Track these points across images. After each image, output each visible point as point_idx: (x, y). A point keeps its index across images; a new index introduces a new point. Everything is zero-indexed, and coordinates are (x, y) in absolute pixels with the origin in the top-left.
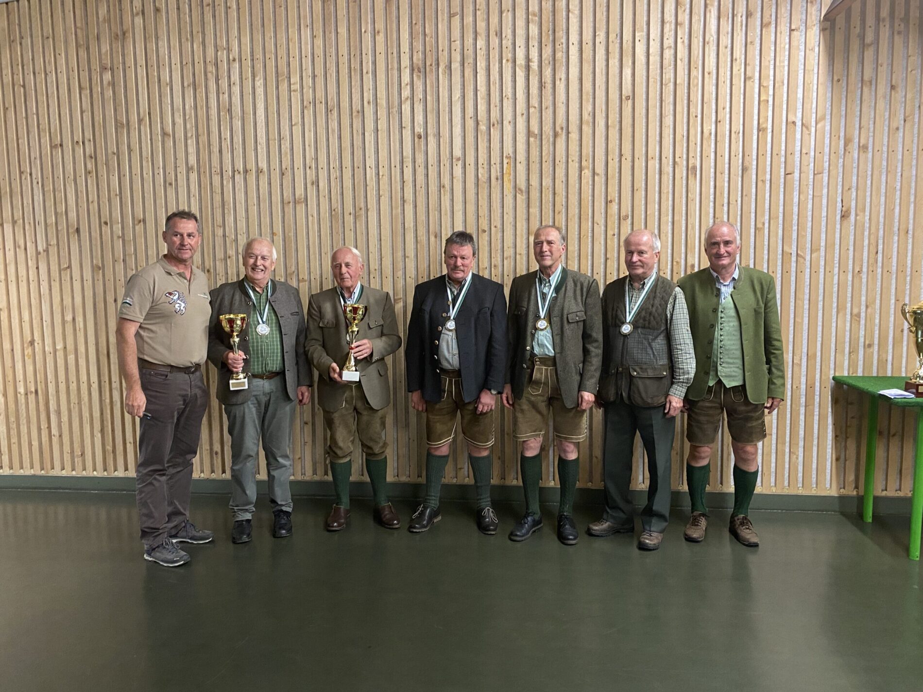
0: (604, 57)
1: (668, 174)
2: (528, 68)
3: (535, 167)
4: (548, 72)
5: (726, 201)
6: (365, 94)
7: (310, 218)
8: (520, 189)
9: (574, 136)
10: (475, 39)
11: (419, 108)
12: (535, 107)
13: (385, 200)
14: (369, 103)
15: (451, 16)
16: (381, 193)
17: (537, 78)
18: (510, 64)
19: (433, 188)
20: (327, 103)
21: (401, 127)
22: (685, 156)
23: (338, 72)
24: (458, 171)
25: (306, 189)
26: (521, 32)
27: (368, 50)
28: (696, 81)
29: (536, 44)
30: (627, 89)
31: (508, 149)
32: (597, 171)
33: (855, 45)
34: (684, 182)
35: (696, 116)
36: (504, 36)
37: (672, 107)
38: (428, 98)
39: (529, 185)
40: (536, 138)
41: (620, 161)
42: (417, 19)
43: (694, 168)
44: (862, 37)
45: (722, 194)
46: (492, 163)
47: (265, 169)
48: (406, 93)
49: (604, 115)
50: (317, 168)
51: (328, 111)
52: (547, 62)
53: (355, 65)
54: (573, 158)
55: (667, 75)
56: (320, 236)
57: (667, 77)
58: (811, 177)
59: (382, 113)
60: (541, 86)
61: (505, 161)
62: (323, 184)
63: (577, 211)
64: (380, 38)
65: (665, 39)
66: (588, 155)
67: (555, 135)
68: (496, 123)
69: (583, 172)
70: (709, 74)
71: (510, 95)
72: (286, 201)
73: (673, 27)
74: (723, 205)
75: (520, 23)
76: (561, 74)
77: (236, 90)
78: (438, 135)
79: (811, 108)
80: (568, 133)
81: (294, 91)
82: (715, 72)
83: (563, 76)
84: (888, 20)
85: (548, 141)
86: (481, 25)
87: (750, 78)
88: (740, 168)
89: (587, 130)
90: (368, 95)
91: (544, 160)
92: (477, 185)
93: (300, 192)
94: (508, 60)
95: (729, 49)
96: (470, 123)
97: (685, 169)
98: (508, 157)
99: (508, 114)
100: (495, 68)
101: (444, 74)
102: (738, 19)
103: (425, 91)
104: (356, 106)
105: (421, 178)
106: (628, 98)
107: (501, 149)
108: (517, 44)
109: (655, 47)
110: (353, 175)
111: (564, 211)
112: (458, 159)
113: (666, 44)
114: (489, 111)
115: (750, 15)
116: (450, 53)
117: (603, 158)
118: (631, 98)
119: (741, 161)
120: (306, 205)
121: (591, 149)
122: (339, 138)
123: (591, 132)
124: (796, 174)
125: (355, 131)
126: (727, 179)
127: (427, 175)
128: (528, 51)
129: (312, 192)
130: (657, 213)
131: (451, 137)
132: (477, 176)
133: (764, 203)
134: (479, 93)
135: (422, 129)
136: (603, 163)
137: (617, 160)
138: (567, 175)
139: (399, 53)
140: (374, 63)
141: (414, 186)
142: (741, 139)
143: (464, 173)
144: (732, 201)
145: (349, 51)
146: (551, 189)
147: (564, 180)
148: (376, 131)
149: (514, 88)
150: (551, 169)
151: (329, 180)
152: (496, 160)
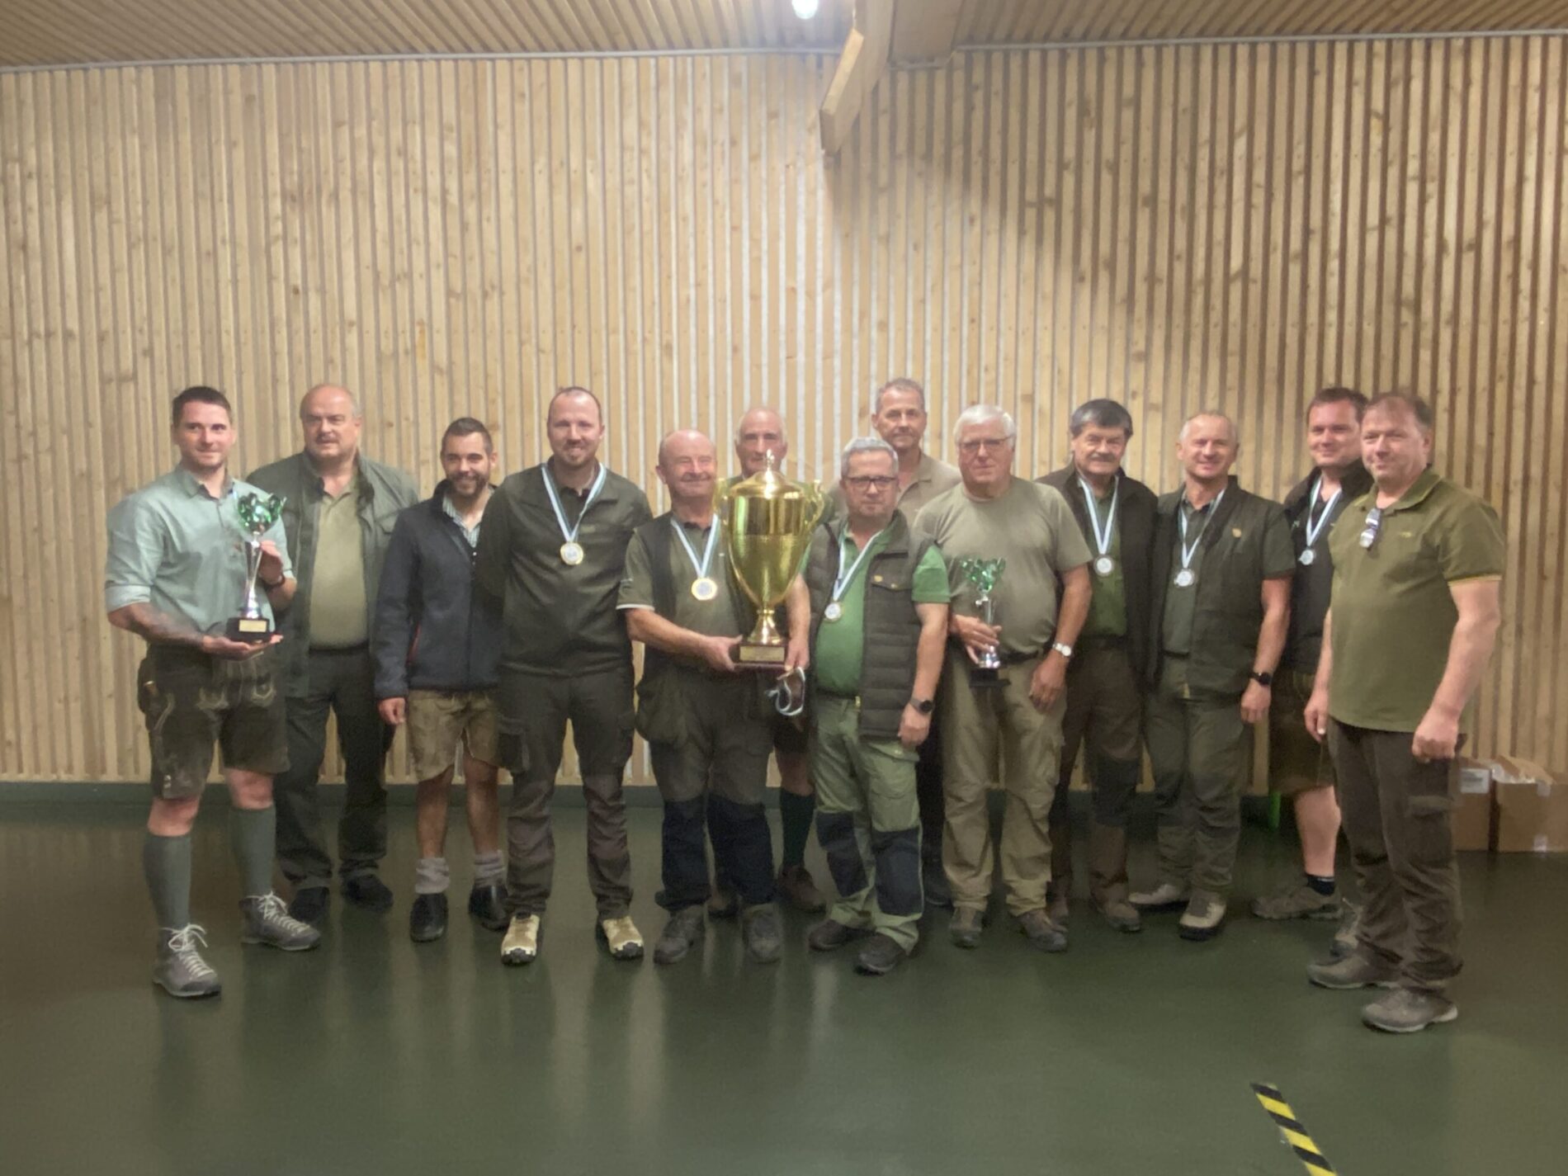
0: (546, 192)
1: (636, 354)
2: (444, 201)
3: (459, 338)
4: (471, 209)
6: (219, 231)
7: (142, 404)
8: (439, 369)
9: (510, 298)
10: (371, 160)
11: (296, 254)
12: (455, 257)
14: (224, 242)
15: (337, 124)
17: (457, 215)
18: (420, 197)
19: (318, 365)
20: (163, 242)
22: (657, 330)
23: (179, 198)
24: (352, 339)
25: (135, 360)
26: (433, 152)
29: (455, 170)
30: (578, 237)
31: (421, 312)
32: (542, 346)
33: (865, 188)
34: (658, 365)
35: (669, 277)
36: (409, 157)
37: (638, 263)
38: (308, 237)
39: (451, 363)
40: (458, 298)
41: (573, 335)
42: (289, 129)
43: (669, 346)
44: (873, 178)
46: (399, 331)
47: (76, 333)
48: (277, 228)
49: (548, 270)
50: (150, 332)
51: (166, 252)
52: (469, 195)
53: (205, 187)
54: (510, 329)
55: (630, 219)
58: (819, 361)
59: (243, 256)
60: (464, 227)
61: (417, 329)
62: (160, 351)
63: (518, 401)
64: (239, 154)
65: (625, 170)
66: (528, 324)
67: (485, 295)
68: (402, 276)
69: (524, 348)
70: (684, 219)
71: (421, 239)
72: (106, 378)
73: (636, 154)
75: (433, 141)
76: (489, 211)
77: (34, 220)
78: (322, 291)
80: (502, 294)
81: (116, 222)
82: (692, 217)
83: (493, 216)
84: (905, 156)
85: (475, 303)
86: (379, 141)
87: (736, 227)
88: (729, 349)
89: (527, 290)
90: (225, 230)
91: (469, 329)
92: (379, 361)
93: (127, 364)
94: (416, 190)
95: (709, 188)
96: (367, 277)
97: (657, 347)
98: (421, 323)
99: (419, 265)
100: (399, 200)
101: (329, 203)
102: (718, 149)
103: (303, 228)
104: (207, 245)
105: (300, 348)
106: (579, 249)
107: (412, 311)
108: (429, 169)
109: (613, 180)
110: (203, 342)
111: (500, 400)
112: (351, 324)
113: (627, 176)
114: (392, 259)
115: (734, 143)
116: (336, 178)
117: (551, 330)
118: (584, 248)
119: (729, 339)
120: (136, 384)
121: (533, 317)
122: (183, 290)
123: (532, 293)
124: (801, 358)
125: (204, 280)
126: (711, 362)
127: (308, 345)
128: (443, 178)
129: (144, 366)
130: (623, 407)
131: (340, 293)
132: (378, 348)
133: (761, 395)
134: (378, 235)
135: (300, 281)
136: (551, 337)
137: (570, 333)
138: (503, 351)
139: (265, 173)
140: (230, 187)
141: (291, 360)
142: (729, 309)
143: (361, 344)
144: (721, 393)
145: (194, 167)
146: (481, 370)
147: (499, 357)
148: (235, 281)
149: (427, 228)
150: (480, 341)
151: (168, 348)
152: (405, 327)
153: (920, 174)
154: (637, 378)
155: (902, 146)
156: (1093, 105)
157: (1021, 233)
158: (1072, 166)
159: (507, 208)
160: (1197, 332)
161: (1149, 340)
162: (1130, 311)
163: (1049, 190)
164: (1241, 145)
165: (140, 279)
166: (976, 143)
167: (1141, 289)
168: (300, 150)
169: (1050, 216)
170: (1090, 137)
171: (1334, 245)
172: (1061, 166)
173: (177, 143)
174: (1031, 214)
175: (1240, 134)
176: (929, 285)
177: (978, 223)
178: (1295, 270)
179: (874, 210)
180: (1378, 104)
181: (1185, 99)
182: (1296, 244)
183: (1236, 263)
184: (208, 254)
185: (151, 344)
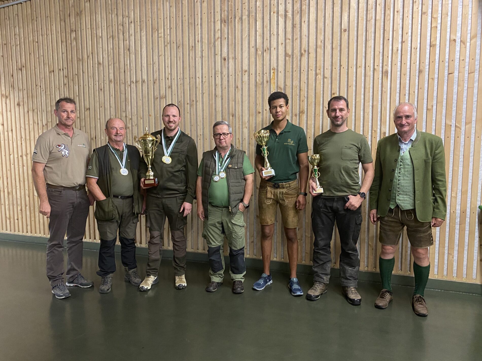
0: (331, 6)
1: (370, 76)
2: (286, 16)
3: (289, 75)
4: (297, 18)
5: (407, 92)
6: (196, 37)
8: (280, 88)
9: (312, 55)
11: (225, 43)
12: (289, 39)
13: (206, 95)
14: (198, 41)
16: (204, 92)
17: (291, 21)
18: (275, 15)
19: (232, 89)
21: (215, 54)
22: (381, 65)
23: (182, 25)
24: (246, 78)
25: (166, 90)
27: (198, 12)
28: (389, 17)
30: (345, 25)
31: (274, 65)
32: (326, 76)
34: (380, 81)
35: (389, 40)
37: (373, 35)
38: (230, 37)
39: (285, 85)
40: (290, 57)
41: (340, 69)
43: (387, 72)
45: (405, 87)
46: (265, 73)
47: (146, 81)
48: (218, 35)
49: (330, 42)
50: (171, 79)
51: (178, 47)
52: (297, 12)
53: (192, 21)
54: (312, 69)
55: (370, 14)
57: (370, 16)
58: (466, 75)
59: (205, 47)
60: (293, 26)
61: (272, 71)
62: (174, 87)
63: (313, 100)
64: (205, 5)
66: (320, 66)
67: (301, 55)
68: (267, 50)
69: (317, 77)
70: (397, 12)
71: (275, 33)
72: (155, 98)
74: (405, 95)
76: (305, 18)
77: (132, 38)
78: (235, 58)
79: (467, 30)
80: (309, 53)
81: (160, 37)
82: (401, 10)
83: (307, 20)
85: (297, 59)
87: (425, 13)
88: (417, 71)
89: (320, 51)
90: (198, 37)
91: (294, 70)
92: (256, 86)
93: (163, 92)
94: (274, 13)
96: (253, 50)
97: (380, 73)
98: (274, 69)
99: (274, 44)
101: (238, 23)
103: (228, 33)
104: (192, 44)
105: (225, 83)
106: (345, 30)
107: (270, 64)
110: (190, 82)
111: (306, 100)
112: (246, 71)
114: (263, 43)
116: (242, 11)
117: (330, 68)
118: (347, 30)
119: (418, 67)
120: (166, 99)
121: (322, 63)
122: (183, 62)
123: (322, 52)
124: (456, 74)
125: (191, 58)
126: (408, 79)
127: (228, 81)
128: (286, 6)
129: (169, 92)
130: (362, 101)
131: (242, 59)
132: (256, 80)
133: (433, 93)
134: (257, 33)
135: (226, 55)
136: (330, 71)
137: (338, 68)
138: (308, 79)
139: (214, 12)
140: (201, 19)
141: (222, 87)
142: (418, 53)
143: (249, 79)
144: (411, 92)
145: (188, 13)
146: (298, 87)
147: (306, 81)
148: (202, 56)
149: (278, 28)
150: (299, 75)
151: (177, 85)
152: (267, 71)
154: (370, 88)
165: (168, 59)
184: (193, 47)
185: (171, 84)
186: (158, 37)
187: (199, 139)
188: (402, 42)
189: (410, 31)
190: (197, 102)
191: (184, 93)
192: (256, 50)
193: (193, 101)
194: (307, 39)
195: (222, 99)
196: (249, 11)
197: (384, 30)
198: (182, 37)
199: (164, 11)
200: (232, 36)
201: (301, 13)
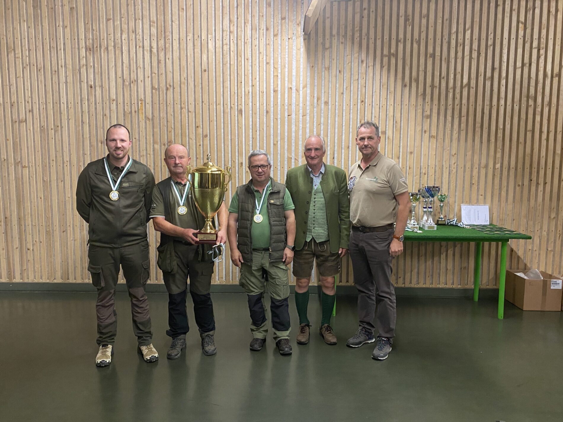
0: (192, 48)
1: (228, 113)
2: (151, 51)
3: (156, 107)
4: (162, 55)
5: (258, 129)
6: (60, 62)
7: (28, 131)
8: (148, 118)
9: (177, 90)
10: (121, 34)
11: (91, 71)
12: (155, 73)
13: (72, 122)
14: (62, 66)
15: (108, 20)
16: (70, 117)
17: (156, 57)
18: (141, 49)
19: (100, 117)
20: (37, 66)
21: (81, 81)
22: (236, 104)
23: (43, 48)
24: (114, 106)
25: (26, 114)
26: (147, 31)
27: (60, 36)
29: (155, 39)
30: (204, 66)
31: (141, 96)
32: (190, 110)
33: (320, 48)
34: (236, 118)
35: (241, 82)
36: (137, 33)
37: (229, 77)
38: (96, 65)
40: (156, 90)
42: (88, 21)
43: (241, 111)
44: (324, 44)
45: (256, 125)
46: (132, 103)
48: (83, 62)
49: (193, 79)
50: (32, 102)
51: (38, 70)
52: (161, 49)
53: (53, 44)
54: (177, 102)
56: (34, 141)
57: (226, 60)
58: (301, 117)
59: (70, 73)
60: (159, 62)
61: (140, 102)
62: (36, 111)
63: (180, 132)
64: (68, 30)
65: (224, 39)
66: (185, 101)
67: (167, 89)
68: (134, 81)
69: (182, 110)
70: (247, 59)
71: (142, 67)
72: (14, 121)
73: (228, 33)
74: (256, 131)
75: (147, 26)
76: (169, 55)
78: (102, 86)
79: (299, 81)
80: (174, 88)
81: (17, 58)
82: (250, 58)
83: (170, 57)
84: (336, 35)
85: (163, 92)
86: (125, 26)
87: (269, 63)
88: (265, 112)
89: (184, 87)
90: (62, 62)
91: (161, 103)
92: (124, 115)
93: (22, 116)
94: (140, 47)
95: (257, 47)
96: (120, 81)
97: (236, 110)
98: (141, 100)
99: (141, 77)
100: (133, 51)
101: (104, 53)
102: (261, 31)
103: (94, 61)
104: (55, 68)
105: (93, 109)
106: (205, 71)
107: (138, 95)
108: (145, 38)
109: (219, 44)
110: (53, 107)
111: (173, 131)
112: (114, 100)
113: (225, 42)
114: (130, 74)
115: (267, 29)
116: (107, 41)
117: (193, 103)
118: (207, 70)
119: (265, 108)
120: (26, 124)
121: (186, 98)
122: (45, 86)
123: (186, 88)
124: (293, 116)
125: (54, 82)
126: (258, 117)
127: (96, 108)
128: (151, 42)
129: (29, 116)
130: (222, 135)
131: (109, 88)
132: (124, 110)
133: (277, 130)
134: (124, 65)
135: (93, 83)
136: (193, 106)
137: (201, 104)
138: (174, 111)
139: (78, 39)
140: (64, 44)
141: (89, 114)
142: (265, 96)
143: (117, 108)
144: (261, 129)
145: (49, 36)
146: (165, 119)
147: (172, 114)
148: (66, 82)
149: (144, 62)
150: (165, 107)
151: (39, 109)
152: (135, 102)
153: (342, 43)
154: (228, 123)
155: (335, 32)
156: (411, 17)
157: (382, 67)
158: (402, 40)
159: (176, 54)
160: (450, 108)
161: (431, 110)
162: (424, 99)
163: (393, 51)
164: (468, 33)
165: (28, 81)
166: (364, 31)
167: (428, 90)
168: (93, 30)
169: (393, 61)
170: (409, 29)
171: (504, 74)
172: (398, 41)
173: (42, 26)
174: (386, 59)
175: (468, 29)
176: (345, 87)
177: (365, 62)
178: (488, 84)
179: (323, 57)
180: (522, 19)
181: (447, 16)
182: (489, 74)
183: (465, 81)
184: (56, 71)
185: (32, 107)
186: (15, 57)
187: (65, 165)
188: (253, 86)
189: (258, 76)
190: (62, 127)
191: (47, 118)
192: (124, 81)
193: (58, 126)
194: (171, 74)
195: (90, 126)
196: (114, 41)
197: (238, 74)
198: (44, 60)
199: (20, 30)
200: (98, 64)
201: (165, 50)
